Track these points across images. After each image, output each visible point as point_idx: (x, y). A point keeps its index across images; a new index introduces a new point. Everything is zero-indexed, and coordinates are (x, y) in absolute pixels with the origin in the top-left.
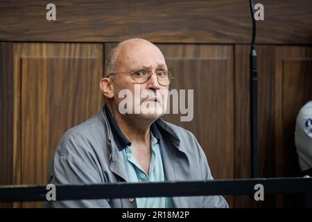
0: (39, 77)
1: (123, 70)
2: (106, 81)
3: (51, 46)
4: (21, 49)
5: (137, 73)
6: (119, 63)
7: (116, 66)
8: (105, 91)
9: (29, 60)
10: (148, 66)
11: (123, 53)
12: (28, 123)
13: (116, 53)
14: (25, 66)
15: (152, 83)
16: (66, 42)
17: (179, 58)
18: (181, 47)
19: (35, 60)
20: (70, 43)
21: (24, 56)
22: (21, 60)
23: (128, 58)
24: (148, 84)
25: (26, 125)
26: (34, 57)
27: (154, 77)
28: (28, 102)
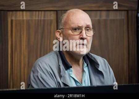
0: (22, 30)
1: (68, 27)
2: (59, 32)
3: (28, 13)
4: (12, 15)
5: (75, 29)
6: (66, 23)
7: (64, 24)
8: (58, 37)
9: (16, 20)
10: (80, 25)
11: (68, 17)
12: (16, 55)
13: (65, 17)
14: (14, 24)
17: (98, 18)
18: (99, 12)
20: (39, 11)
21: (14, 18)
22: (12, 21)
23: (70, 20)
24: (80, 36)
26: (19, 19)
27: (84, 32)
28: (16, 43)
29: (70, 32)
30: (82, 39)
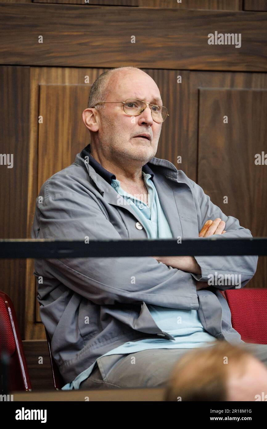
0: (60, 108)
2: (91, 111)
3: (75, 72)
4: (39, 75)
5: (131, 105)
8: (89, 123)
9: (48, 87)
12: (46, 163)
14: (43, 96)
15: (146, 117)
16: (93, 68)
17: (227, 88)
18: (229, 76)
19: (56, 88)
20: (98, 68)
21: (43, 83)
22: (39, 88)
23: (119, 86)
24: (141, 118)
25: (43, 165)
26: (54, 84)
27: (148, 110)
28: (46, 137)
29: (118, 109)
30: (145, 124)
